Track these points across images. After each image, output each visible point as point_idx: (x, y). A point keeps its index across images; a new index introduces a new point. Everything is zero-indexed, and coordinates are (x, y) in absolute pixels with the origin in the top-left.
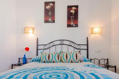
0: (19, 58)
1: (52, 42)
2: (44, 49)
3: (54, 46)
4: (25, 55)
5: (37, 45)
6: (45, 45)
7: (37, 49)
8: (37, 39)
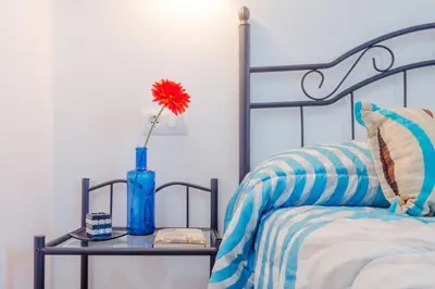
0: (86, 182)
1: (370, 45)
2: (301, 105)
3: (386, 73)
4: (141, 156)
5: (247, 71)
6: (314, 68)
7: (246, 107)
8: (245, 16)
